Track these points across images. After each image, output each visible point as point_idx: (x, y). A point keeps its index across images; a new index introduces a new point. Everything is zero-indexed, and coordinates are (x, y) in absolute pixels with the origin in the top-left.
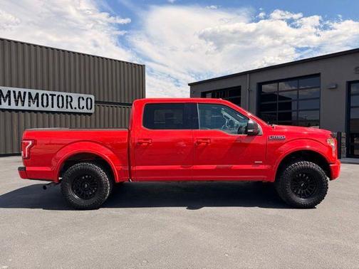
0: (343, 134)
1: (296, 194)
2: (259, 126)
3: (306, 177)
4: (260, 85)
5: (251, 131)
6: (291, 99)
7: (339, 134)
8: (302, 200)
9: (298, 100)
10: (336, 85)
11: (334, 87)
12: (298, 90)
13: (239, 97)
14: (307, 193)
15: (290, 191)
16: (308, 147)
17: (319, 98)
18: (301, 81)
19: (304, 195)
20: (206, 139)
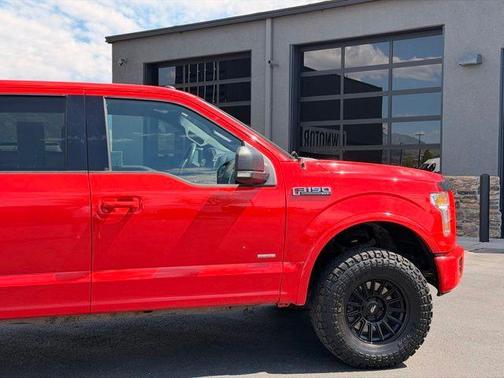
0: (495, 181)
1: (359, 333)
2: (268, 163)
3: (381, 289)
4: (299, 50)
5: (247, 174)
6: (380, 89)
7: (485, 180)
8: (372, 349)
9: (392, 93)
10: (480, 57)
11: (474, 61)
12: (391, 66)
13: (245, 80)
14: (385, 331)
15: (342, 328)
16: (388, 214)
17: (440, 89)
18: (398, 43)
19: (376, 334)
20: (130, 199)
